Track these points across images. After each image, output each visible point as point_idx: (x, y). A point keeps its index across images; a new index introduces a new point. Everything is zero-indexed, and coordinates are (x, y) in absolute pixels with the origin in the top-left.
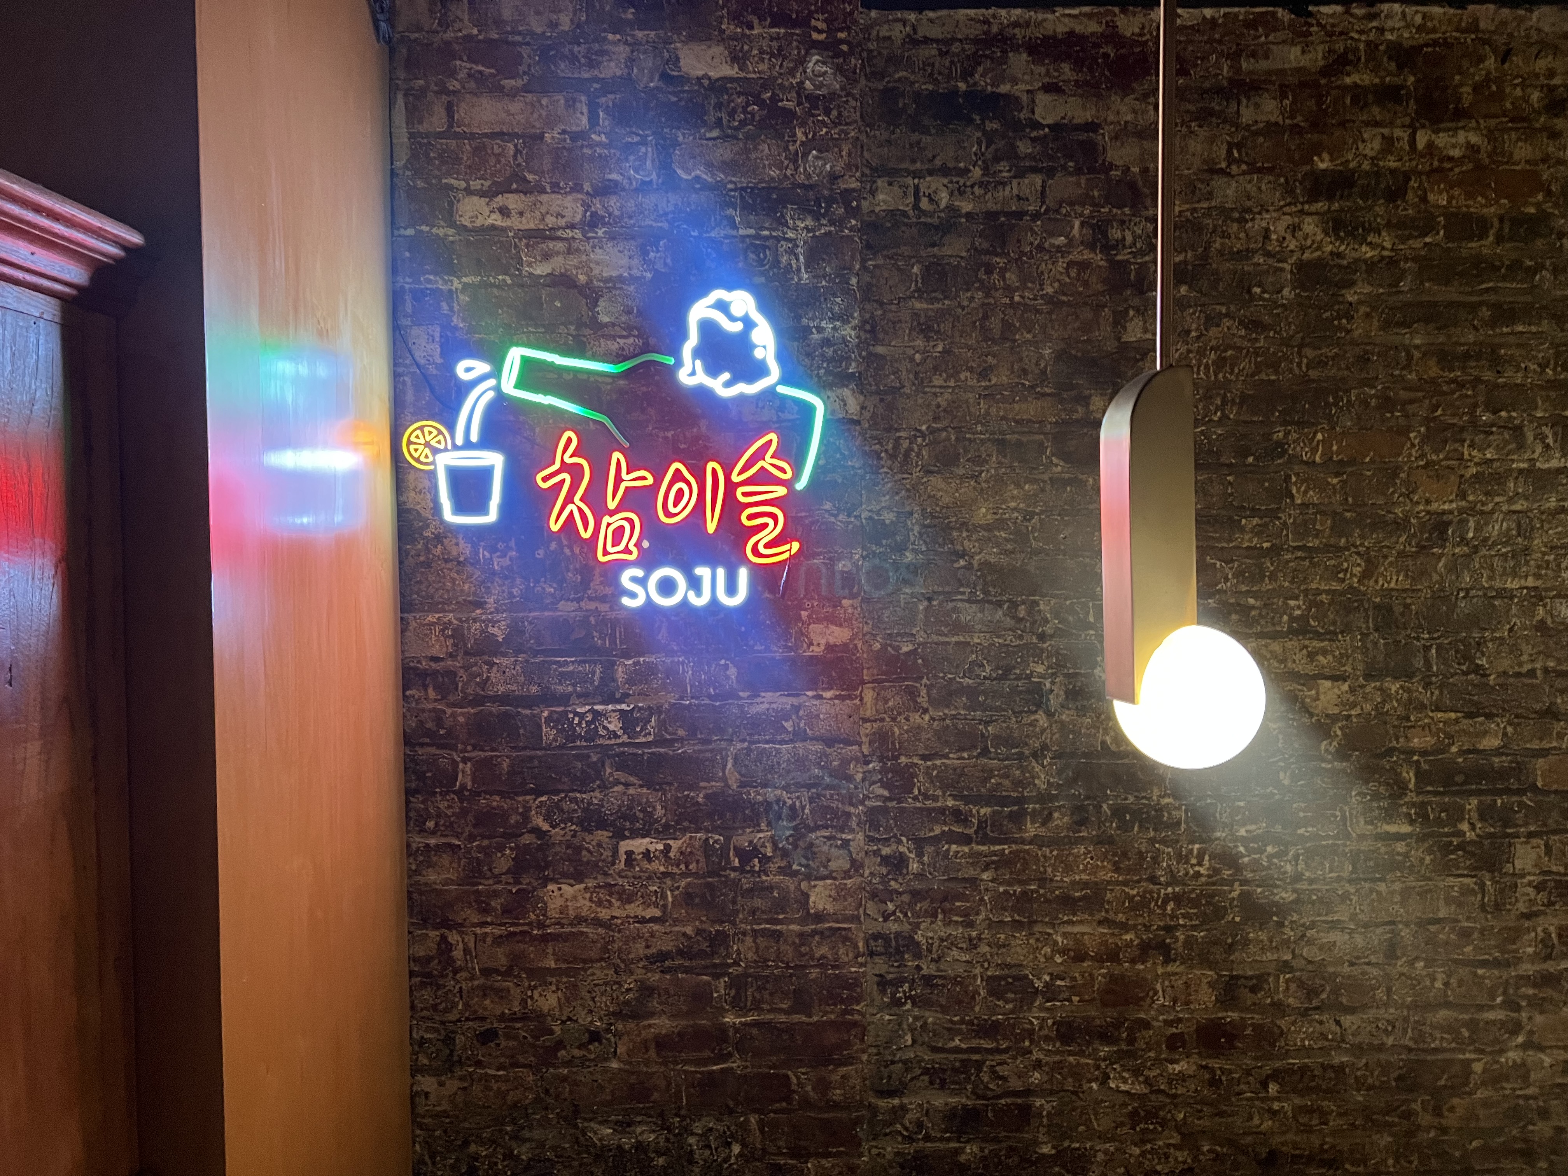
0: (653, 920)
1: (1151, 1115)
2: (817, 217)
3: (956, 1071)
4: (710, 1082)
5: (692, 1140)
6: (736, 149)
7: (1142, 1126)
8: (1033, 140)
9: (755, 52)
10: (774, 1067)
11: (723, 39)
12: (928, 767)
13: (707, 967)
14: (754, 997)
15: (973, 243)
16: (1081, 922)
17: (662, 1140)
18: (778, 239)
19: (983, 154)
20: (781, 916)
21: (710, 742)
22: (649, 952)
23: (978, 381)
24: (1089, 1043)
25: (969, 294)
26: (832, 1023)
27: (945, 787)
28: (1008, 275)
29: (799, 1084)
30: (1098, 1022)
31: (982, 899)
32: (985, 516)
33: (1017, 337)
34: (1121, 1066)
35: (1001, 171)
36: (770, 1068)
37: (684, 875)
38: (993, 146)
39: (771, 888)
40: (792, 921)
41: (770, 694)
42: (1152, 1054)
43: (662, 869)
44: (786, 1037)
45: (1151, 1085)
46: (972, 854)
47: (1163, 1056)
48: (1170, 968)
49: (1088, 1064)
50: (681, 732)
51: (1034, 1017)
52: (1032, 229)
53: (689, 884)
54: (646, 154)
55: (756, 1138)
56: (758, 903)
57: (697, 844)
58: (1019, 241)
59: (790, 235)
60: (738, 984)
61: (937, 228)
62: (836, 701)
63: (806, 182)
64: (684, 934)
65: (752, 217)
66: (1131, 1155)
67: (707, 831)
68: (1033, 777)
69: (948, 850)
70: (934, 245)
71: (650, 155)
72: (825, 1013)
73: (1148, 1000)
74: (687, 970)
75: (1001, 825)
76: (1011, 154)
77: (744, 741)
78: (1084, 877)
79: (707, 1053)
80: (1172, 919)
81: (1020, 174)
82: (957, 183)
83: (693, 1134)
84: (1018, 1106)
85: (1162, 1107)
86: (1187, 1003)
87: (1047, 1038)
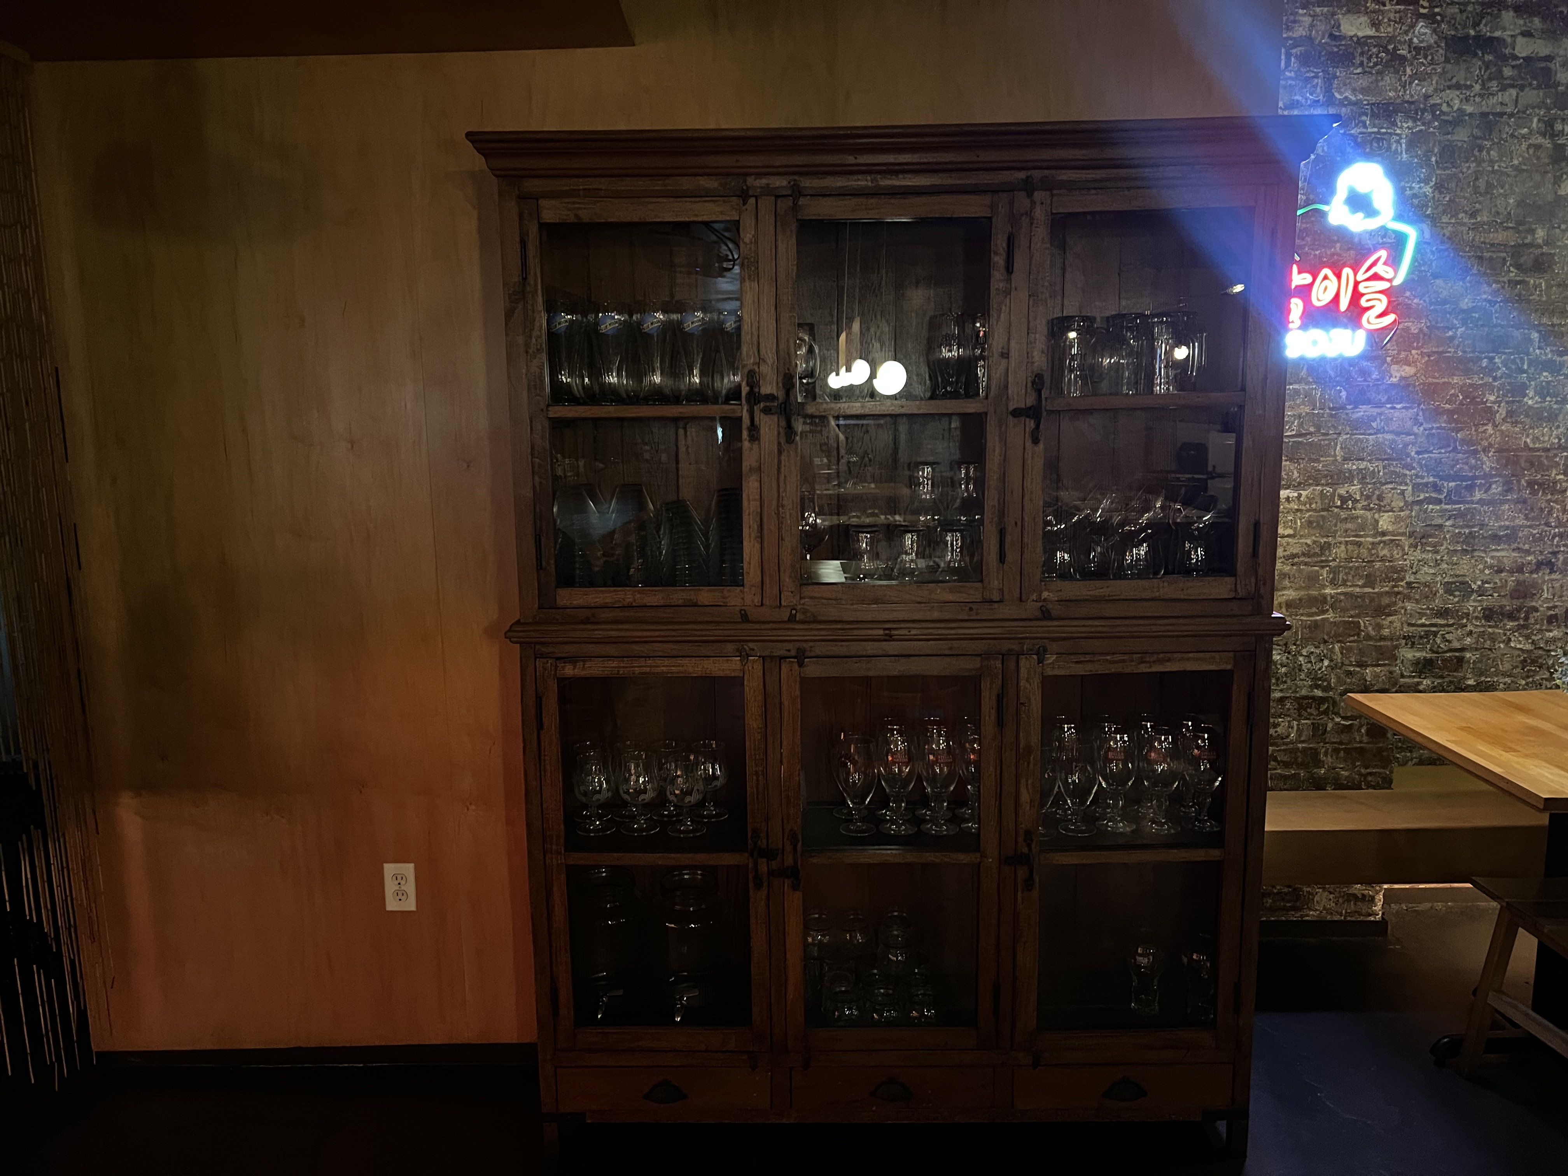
0: (1289, 536)
1: (1533, 662)
2: (1415, 120)
3: (1421, 637)
4: (1316, 625)
5: (1301, 659)
6: (1370, 80)
7: (1528, 668)
8: (1513, 67)
9: (1386, 20)
10: (1352, 616)
11: (1367, 13)
12: (1420, 459)
13: (1317, 562)
14: (1343, 578)
15: (1472, 133)
16: (1502, 550)
17: (1284, 658)
18: (1391, 134)
19: (1482, 76)
20: (1362, 533)
21: (1327, 434)
22: (1286, 553)
23: (1469, 219)
24: (1502, 620)
25: (1467, 165)
26: (1387, 593)
27: (1428, 471)
28: (1492, 152)
29: (1365, 626)
30: (1508, 608)
31: (1445, 537)
32: (1467, 303)
33: (1495, 191)
34: (1520, 633)
35: (1492, 87)
36: (1349, 617)
37: (1308, 511)
38: (1489, 71)
39: (1357, 517)
40: (1368, 536)
41: (1365, 406)
42: (1538, 627)
43: (1296, 507)
44: (1359, 600)
45: (1535, 645)
46: (1441, 511)
47: (1544, 628)
48: (1553, 576)
49: (1499, 633)
50: (1312, 429)
51: (1471, 605)
52: (1508, 124)
53: (1311, 515)
54: (1317, 83)
55: (1338, 657)
56: (1349, 526)
57: (1317, 493)
58: (1500, 131)
59: (1398, 131)
60: (1334, 571)
61: (1450, 122)
62: (1404, 410)
63: (1410, 100)
64: (1306, 544)
65: (1377, 121)
66: (1520, 685)
67: (1323, 485)
68: (1482, 464)
69: (1427, 508)
70: (1448, 134)
71: (1320, 84)
72: (1383, 587)
73: (1538, 595)
74: (1306, 564)
75: (1461, 493)
76: (1499, 76)
77: (1348, 434)
78: (1507, 523)
79: (1314, 610)
80: (1556, 547)
81: (1503, 89)
82: (1465, 94)
83: (1302, 655)
84: (1456, 657)
85: (1540, 657)
86: (1561, 597)
87: (1477, 618)
